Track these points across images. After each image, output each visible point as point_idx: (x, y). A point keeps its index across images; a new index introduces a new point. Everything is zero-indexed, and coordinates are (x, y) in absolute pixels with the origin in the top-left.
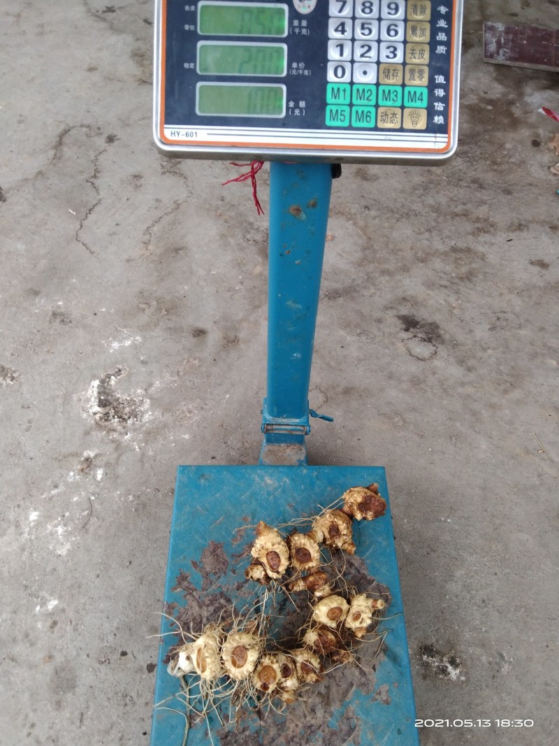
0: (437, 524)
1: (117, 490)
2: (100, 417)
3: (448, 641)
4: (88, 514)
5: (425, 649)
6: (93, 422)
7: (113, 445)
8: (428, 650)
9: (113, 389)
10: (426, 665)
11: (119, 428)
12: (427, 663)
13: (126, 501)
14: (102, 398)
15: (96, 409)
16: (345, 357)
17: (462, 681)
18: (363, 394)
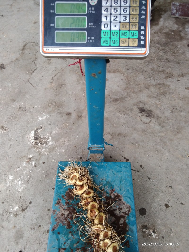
0: (150, 182)
1: (39, 169)
2: (34, 143)
3: (152, 224)
4: (29, 177)
5: (144, 226)
6: (32, 145)
7: (38, 153)
8: (145, 227)
9: (39, 134)
10: (144, 232)
11: (41, 147)
12: (145, 232)
13: (42, 173)
14: (35, 137)
15: (33, 140)
16: (119, 122)
17: (157, 239)
18: (125, 135)
